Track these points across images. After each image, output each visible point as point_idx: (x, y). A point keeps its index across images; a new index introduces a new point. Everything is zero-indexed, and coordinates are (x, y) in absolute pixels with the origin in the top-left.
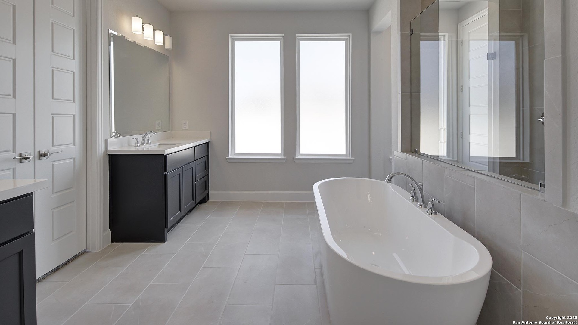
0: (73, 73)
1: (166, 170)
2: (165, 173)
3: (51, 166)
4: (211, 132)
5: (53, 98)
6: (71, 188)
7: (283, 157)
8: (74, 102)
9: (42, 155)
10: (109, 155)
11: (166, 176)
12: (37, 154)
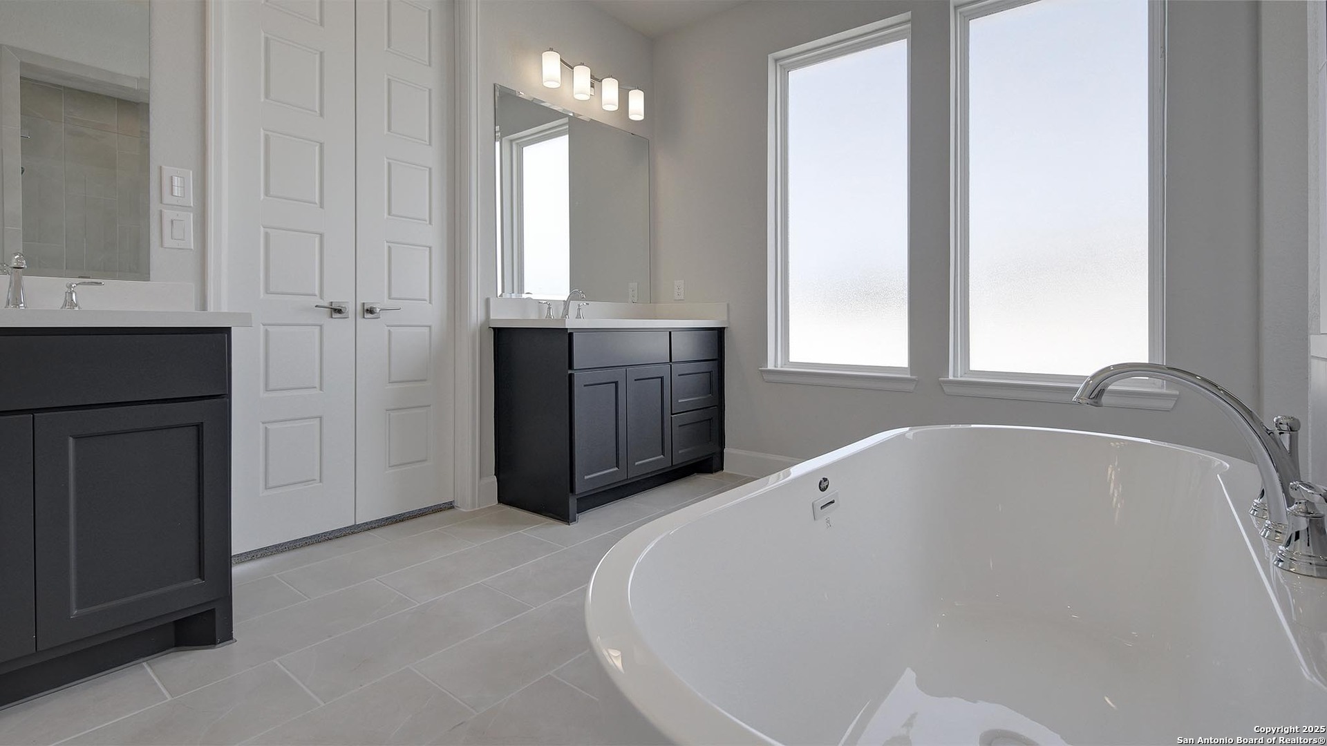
0: (428, 169)
1: (571, 366)
2: (570, 372)
3: (387, 333)
4: (728, 305)
5: (389, 214)
6: (425, 380)
7: (909, 376)
8: (430, 223)
9: (367, 310)
10: (494, 329)
11: (571, 376)
12: (359, 308)
